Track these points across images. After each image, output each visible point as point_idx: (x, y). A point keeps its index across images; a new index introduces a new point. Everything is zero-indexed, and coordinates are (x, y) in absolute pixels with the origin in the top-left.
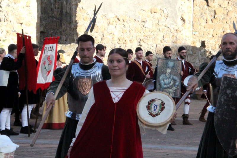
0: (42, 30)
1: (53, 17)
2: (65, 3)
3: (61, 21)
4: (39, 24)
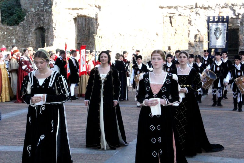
0: (78, 42)
1: (84, 35)
2: (91, 26)
3: (89, 37)
4: (76, 39)
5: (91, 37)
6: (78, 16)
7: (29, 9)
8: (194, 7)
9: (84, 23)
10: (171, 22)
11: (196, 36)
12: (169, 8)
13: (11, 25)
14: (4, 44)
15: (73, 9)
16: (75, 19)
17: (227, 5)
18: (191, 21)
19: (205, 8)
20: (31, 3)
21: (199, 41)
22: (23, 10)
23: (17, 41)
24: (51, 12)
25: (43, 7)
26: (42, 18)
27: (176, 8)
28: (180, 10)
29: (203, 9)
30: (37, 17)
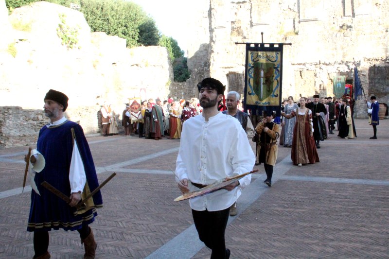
1: (234, 87)
2: (239, 80)
5: (239, 89)
6: (229, 73)
7: (193, 70)
8: (318, 63)
9: (234, 78)
10: (301, 75)
11: (320, 85)
12: (299, 64)
13: (181, 82)
14: (175, 96)
15: (226, 68)
16: (227, 75)
17: (343, 62)
18: (316, 74)
19: (327, 65)
20: (195, 65)
21: (323, 90)
22: (189, 70)
23: (185, 94)
24: (209, 71)
25: (203, 67)
26: (203, 75)
27: (304, 64)
28: (308, 66)
29: (325, 66)
30: (199, 75)
